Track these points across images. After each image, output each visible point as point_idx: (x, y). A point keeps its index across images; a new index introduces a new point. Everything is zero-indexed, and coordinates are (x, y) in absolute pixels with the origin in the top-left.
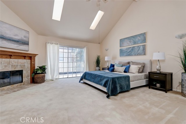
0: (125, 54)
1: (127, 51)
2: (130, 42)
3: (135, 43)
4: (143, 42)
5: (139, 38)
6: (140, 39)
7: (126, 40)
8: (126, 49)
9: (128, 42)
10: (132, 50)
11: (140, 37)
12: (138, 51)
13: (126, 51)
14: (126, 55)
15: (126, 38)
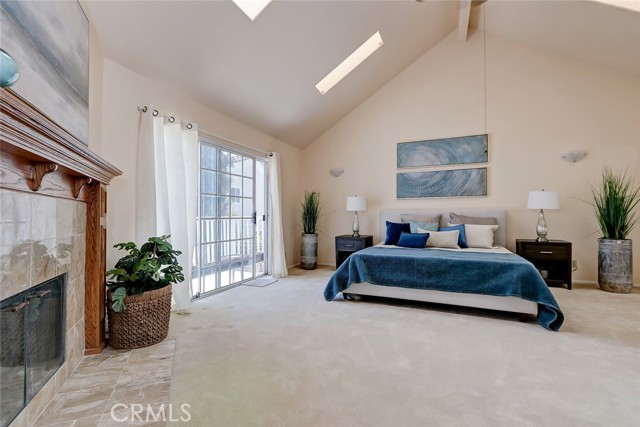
0: (419, 192)
1: (426, 183)
2: (436, 155)
3: (453, 160)
4: (481, 159)
5: (466, 146)
6: (469, 149)
7: (421, 147)
8: (422, 177)
9: (430, 155)
10: (444, 178)
11: (469, 144)
12: (464, 183)
13: (423, 180)
14: (423, 195)
15: (422, 143)
